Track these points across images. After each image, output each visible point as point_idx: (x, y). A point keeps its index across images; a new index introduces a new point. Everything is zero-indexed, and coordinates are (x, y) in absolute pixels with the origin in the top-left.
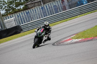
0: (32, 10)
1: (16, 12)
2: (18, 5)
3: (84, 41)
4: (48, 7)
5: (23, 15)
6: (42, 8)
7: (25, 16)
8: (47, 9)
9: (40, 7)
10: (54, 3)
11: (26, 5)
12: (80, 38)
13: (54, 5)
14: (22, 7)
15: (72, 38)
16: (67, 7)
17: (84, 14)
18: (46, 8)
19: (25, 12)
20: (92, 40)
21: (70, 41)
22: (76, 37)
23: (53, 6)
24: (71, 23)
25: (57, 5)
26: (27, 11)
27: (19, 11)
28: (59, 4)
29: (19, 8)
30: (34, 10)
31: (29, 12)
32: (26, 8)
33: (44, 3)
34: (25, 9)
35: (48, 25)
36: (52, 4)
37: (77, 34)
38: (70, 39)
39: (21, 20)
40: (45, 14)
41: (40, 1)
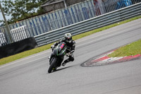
0: (50, 15)
2: (30, 7)
3: (127, 60)
4: (74, 11)
5: (38, 22)
6: (66, 12)
7: (41, 23)
8: (73, 13)
9: (63, 11)
11: (42, 8)
12: (120, 56)
13: (83, 7)
14: (36, 10)
15: (109, 56)
16: (102, 10)
17: (126, 21)
18: (71, 12)
19: (41, 18)
20: (137, 58)
21: (106, 60)
22: (115, 55)
23: (81, 9)
25: (87, 7)
26: (44, 16)
27: (33, 15)
28: (90, 6)
29: (32, 11)
30: (54, 14)
31: (46, 18)
32: (42, 12)
33: (69, 5)
34: (40, 13)
35: (71, 38)
36: (79, 6)
37: (116, 50)
39: (35, 29)
40: (70, 20)
41: (63, 2)
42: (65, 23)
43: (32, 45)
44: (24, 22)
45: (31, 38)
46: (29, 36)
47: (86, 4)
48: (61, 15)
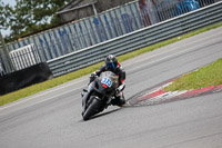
0: (72, 27)
5: (53, 38)
6: (96, 22)
7: (57, 40)
8: (107, 23)
9: (92, 20)
10: (122, 9)
11: (59, 16)
13: (123, 12)
14: (49, 19)
15: (166, 90)
18: (104, 22)
21: (160, 96)
22: (174, 87)
23: (119, 16)
25: (130, 13)
26: (61, 29)
28: (135, 11)
29: (42, 22)
30: (77, 25)
31: (65, 31)
33: (100, 10)
36: (117, 11)
40: (103, 34)
41: (91, 6)
42: (96, 40)
44: (31, 40)
45: (42, 63)
46: (39, 62)
47: (127, 8)
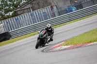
0: (21, 17)
1: (5, 18)
2: (7, 11)
3: (73, 48)
4: (37, 14)
5: (12, 21)
6: (32, 15)
7: (14, 22)
8: (37, 16)
9: (30, 14)
10: (43, 10)
11: (15, 12)
12: (69, 45)
13: (44, 11)
14: (11, 13)
15: (61, 45)
16: (56, 14)
17: (73, 21)
18: (35, 15)
19: (14, 18)
20: (80, 47)
21: (59, 48)
22: (65, 44)
23: (42, 13)
24: (61, 30)
25: (46, 12)
26: (16, 18)
27: (8, 17)
28: (49, 11)
29: (8, 14)
30: (23, 16)
31: (18, 18)
32: (15, 15)
33: (33, 10)
36: (41, 11)
37: (66, 41)
38: (59, 46)
39: (10, 26)
40: (34, 20)
41: (29, 8)
42: (31, 23)
43: (8, 37)
44: (3, 22)
45: (7, 32)
46: (6, 31)
48: (28, 17)
